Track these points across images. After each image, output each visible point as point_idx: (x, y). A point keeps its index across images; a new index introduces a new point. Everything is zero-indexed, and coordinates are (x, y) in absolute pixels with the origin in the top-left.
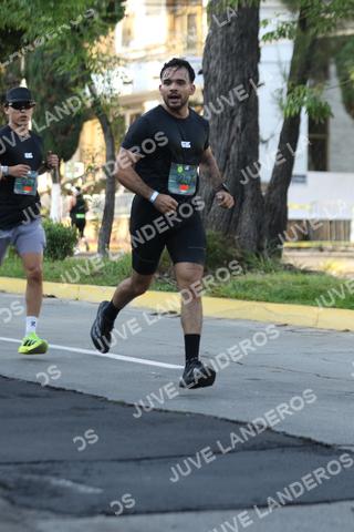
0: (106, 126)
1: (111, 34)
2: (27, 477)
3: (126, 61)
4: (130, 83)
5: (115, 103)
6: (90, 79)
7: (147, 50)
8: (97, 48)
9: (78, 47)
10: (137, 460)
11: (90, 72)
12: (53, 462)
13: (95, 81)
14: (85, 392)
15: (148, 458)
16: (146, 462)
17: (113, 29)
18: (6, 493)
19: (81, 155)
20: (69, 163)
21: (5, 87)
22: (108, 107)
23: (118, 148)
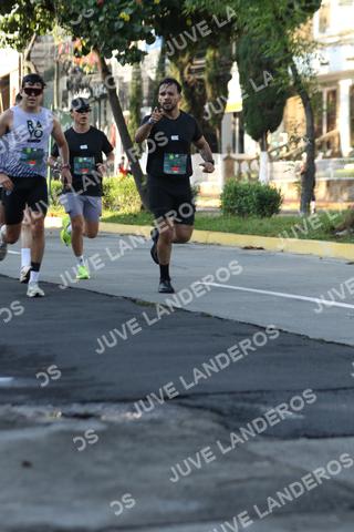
0: (306, 102)
1: (310, 22)
2: (240, 405)
3: (323, 45)
4: (327, 64)
5: (313, 82)
6: (291, 61)
7: (341, 35)
8: (298, 34)
9: (281, 34)
10: (335, 390)
11: (292, 55)
12: (261, 391)
13: (296, 63)
14: (290, 331)
15: (345, 389)
16: (343, 391)
17: (311, 17)
18: (222, 418)
19: (285, 127)
20: (275, 133)
21: (219, 69)
22: (308, 85)
23: (316, 120)
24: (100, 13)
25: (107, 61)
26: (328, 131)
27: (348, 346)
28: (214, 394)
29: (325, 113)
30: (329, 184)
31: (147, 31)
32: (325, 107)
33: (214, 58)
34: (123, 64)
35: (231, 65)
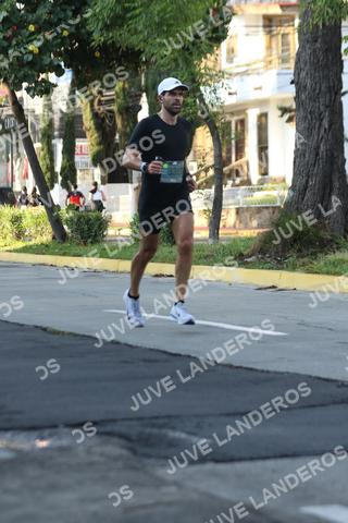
0: (214, 131)
1: (216, 52)
2: (148, 430)
3: (230, 75)
4: (236, 93)
5: (221, 111)
6: (199, 90)
7: (248, 65)
8: (206, 63)
9: (188, 63)
11: (199, 84)
12: (169, 417)
13: (203, 92)
17: (218, 47)
18: (130, 445)
19: (194, 155)
21: (128, 100)
22: (216, 114)
23: (224, 149)
24: (9, 46)
25: (18, 94)
26: (237, 160)
27: (256, 370)
28: (123, 419)
29: (233, 142)
30: (238, 211)
31: (56, 63)
32: (233, 136)
33: (124, 89)
34: (33, 96)
35: (141, 96)
